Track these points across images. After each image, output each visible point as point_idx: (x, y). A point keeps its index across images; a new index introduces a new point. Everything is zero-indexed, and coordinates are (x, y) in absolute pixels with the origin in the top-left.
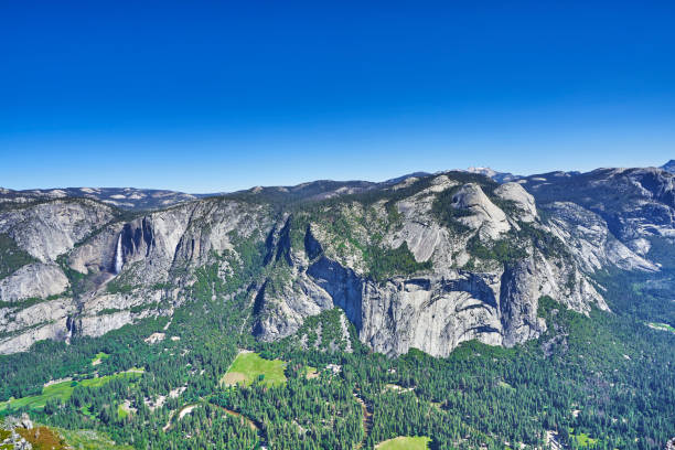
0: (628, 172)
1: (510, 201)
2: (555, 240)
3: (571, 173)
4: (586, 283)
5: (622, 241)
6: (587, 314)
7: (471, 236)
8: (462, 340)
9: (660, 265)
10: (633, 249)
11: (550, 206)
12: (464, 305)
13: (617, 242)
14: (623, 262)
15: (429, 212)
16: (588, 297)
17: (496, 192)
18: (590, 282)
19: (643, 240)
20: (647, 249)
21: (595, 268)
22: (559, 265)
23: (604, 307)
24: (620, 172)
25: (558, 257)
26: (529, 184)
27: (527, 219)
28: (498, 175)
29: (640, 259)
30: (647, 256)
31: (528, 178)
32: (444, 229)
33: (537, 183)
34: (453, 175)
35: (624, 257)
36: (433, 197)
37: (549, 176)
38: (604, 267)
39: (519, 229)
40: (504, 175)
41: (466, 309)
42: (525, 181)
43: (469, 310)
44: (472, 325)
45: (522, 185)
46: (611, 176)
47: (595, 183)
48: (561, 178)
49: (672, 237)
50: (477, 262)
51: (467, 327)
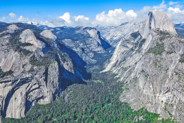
0: (86, 28)
1: (48, 39)
3: (70, 27)
4: (76, 70)
5: (86, 54)
7: (31, 55)
9: (96, 61)
10: (89, 56)
12: (31, 89)
15: (8, 44)
16: (77, 75)
17: (41, 34)
18: (78, 70)
19: (92, 53)
20: (93, 56)
21: (79, 64)
22: (68, 65)
23: (82, 78)
24: (84, 27)
28: (42, 26)
29: (91, 59)
30: (93, 58)
31: (54, 29)
32: (16, 53)
33: (58, 31)
34: (19, 24)
35: (87, 59)
36: (9, 36)
41: (32, 91)
42: (53, 30)
43: (33, 91)
44: (35, 97)
45: (52, 31)
46: (82, 29)
47: (77, 32)
48: (66, 29)
49: (99, 51)
50: (35, 67)
51: (33, 99)
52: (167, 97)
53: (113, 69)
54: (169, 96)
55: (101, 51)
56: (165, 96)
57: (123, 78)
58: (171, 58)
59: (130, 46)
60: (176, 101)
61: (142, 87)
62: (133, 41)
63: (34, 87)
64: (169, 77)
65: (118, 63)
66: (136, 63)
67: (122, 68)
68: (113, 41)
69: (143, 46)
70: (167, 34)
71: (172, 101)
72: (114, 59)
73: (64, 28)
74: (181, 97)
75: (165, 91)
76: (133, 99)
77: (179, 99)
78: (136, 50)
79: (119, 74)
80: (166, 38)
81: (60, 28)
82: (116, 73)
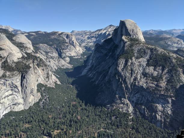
0: (62, 33)
1: (21, 43)
2: (41, 60)
3: (45, 32)
4: (53, 75)
5: (62, 59)
6: (54, 87)
7: (3, 61)
8: (4, 114)
9: (72, 66)
10: (65, 61)
11: (38, 46)
12: (3, 96)
13: (61, 59)
14: (63, 66)
16: (54, 80)
17: (14, 38)
18: (54, 75)
19: (68, 58)
20: (69, 61)
21: (55, 69)
22: (43, 70)
23: (59, 83)
24: (60, 33)
25: (42, 66)
26: (29, 36)
27: (29, 51)
28: (14, 30)
29: (67, 64)
30: (70, 63)
33: (33, 35)
35: (63, 64)
37: (37, 33)
38: (58, 68)
39: (26, 56)
40: (17, 31)
42: (27, 34)
43: (6, 98)
44: (9, 104)
45: (26, 36)
46: (57, 34)
47: (53, 37)
48: (41, 34)
49: (75, 56)
50: (8, 73)
51: (6, 106)
52: (137, 97)
53: (89, 73)
54: (139, 96)
55: (76, 56)
56: (135, 96)
57: (98, 81)
58: (139, 62)
59: (105, 52)
60: (145, 100)
61: (115, 89)
62: (107, 47)
63: (7, 94)
64: (139, 79)
65: (94, 67)
66: (109, 68)
67: (97, 72)
68: (89, 46)
69: (116, 51)
70: (136, 41)
71: (141, 101)
72: (90, 64)
73: (39, 32)
74: (149, 97)
75: (136, 92)
76: (107, 101)
77: (147, 99)
78: (109, 55)
79: (95, 78)
80: (135, 44)
81: (34, 33)
82: (91, 77)
